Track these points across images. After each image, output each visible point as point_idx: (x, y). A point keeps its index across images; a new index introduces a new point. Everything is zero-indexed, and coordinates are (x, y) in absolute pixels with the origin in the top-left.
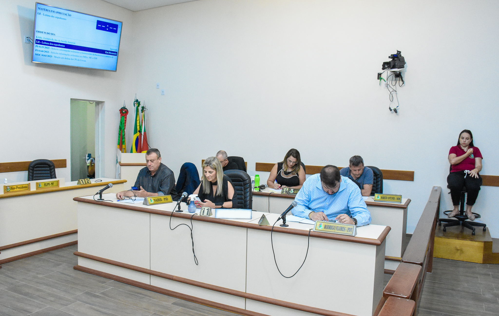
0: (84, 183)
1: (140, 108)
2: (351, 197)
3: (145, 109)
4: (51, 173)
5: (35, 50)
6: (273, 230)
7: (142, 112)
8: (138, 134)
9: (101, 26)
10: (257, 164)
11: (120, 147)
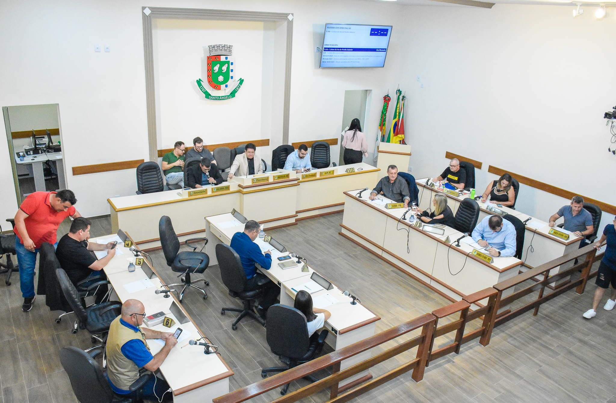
0: (350, 172)
1: (401, 97)
2: (507, 237)
3: (405, 98)
4: (327, 152)
5: (323, 56)
6: (450, 247)
7: (402, 101)
8: (396, 119)
9: (374, 32)
10: (490, 167)
11: (381, 128)
